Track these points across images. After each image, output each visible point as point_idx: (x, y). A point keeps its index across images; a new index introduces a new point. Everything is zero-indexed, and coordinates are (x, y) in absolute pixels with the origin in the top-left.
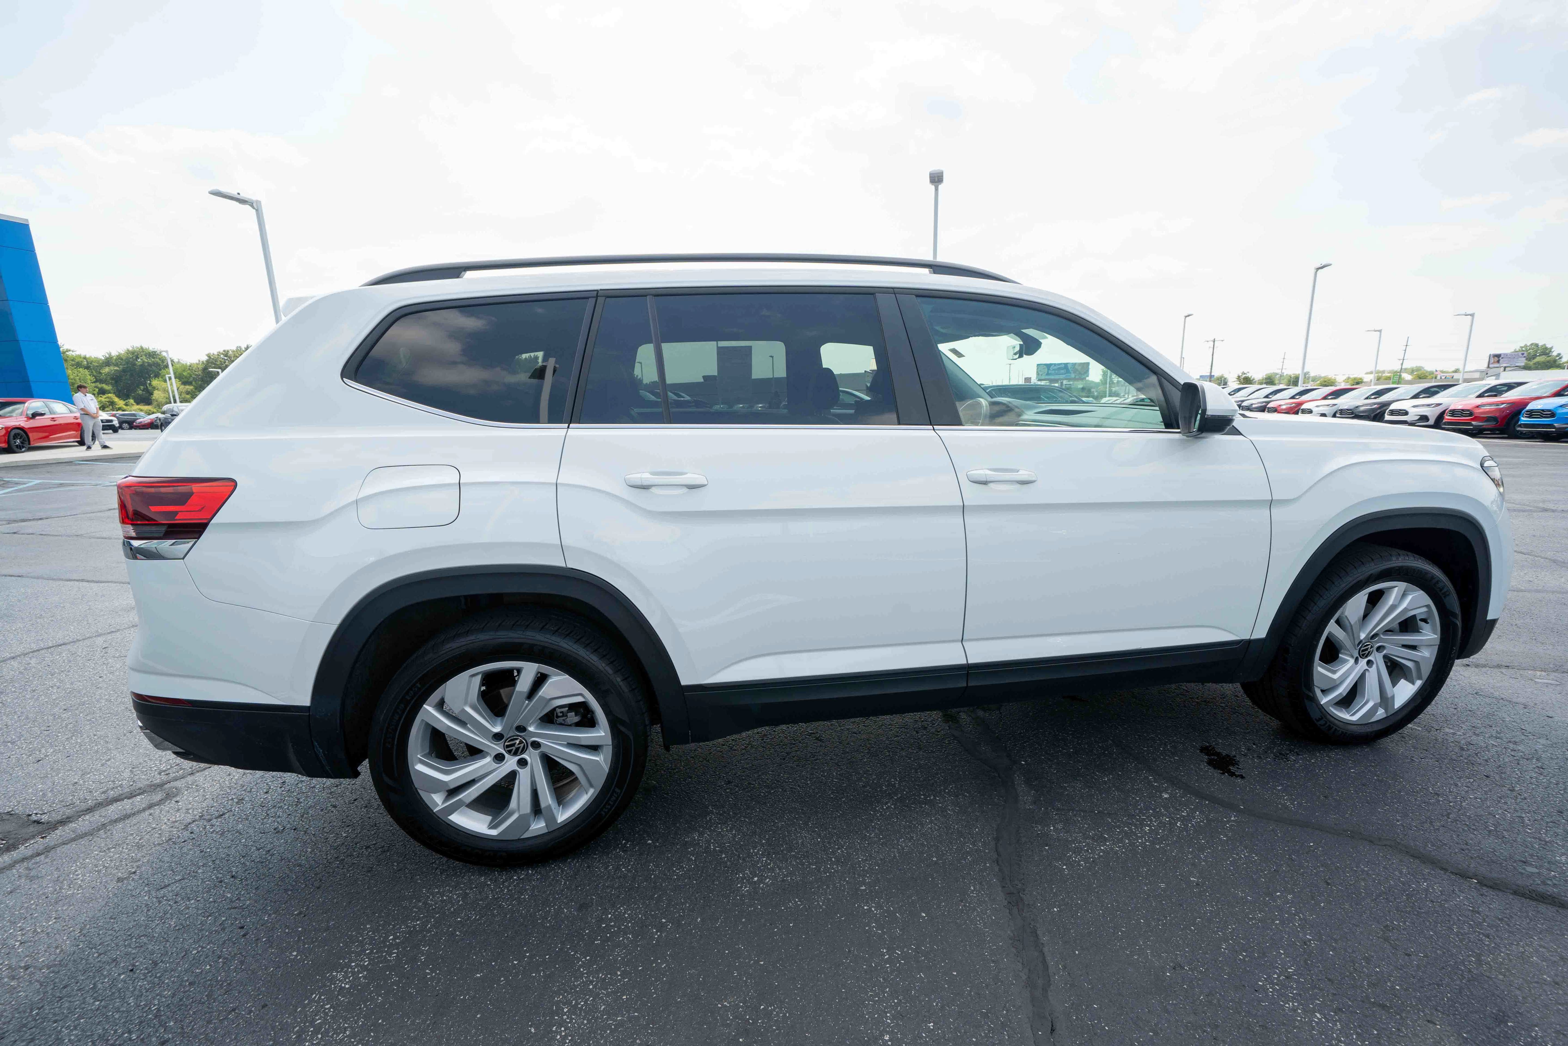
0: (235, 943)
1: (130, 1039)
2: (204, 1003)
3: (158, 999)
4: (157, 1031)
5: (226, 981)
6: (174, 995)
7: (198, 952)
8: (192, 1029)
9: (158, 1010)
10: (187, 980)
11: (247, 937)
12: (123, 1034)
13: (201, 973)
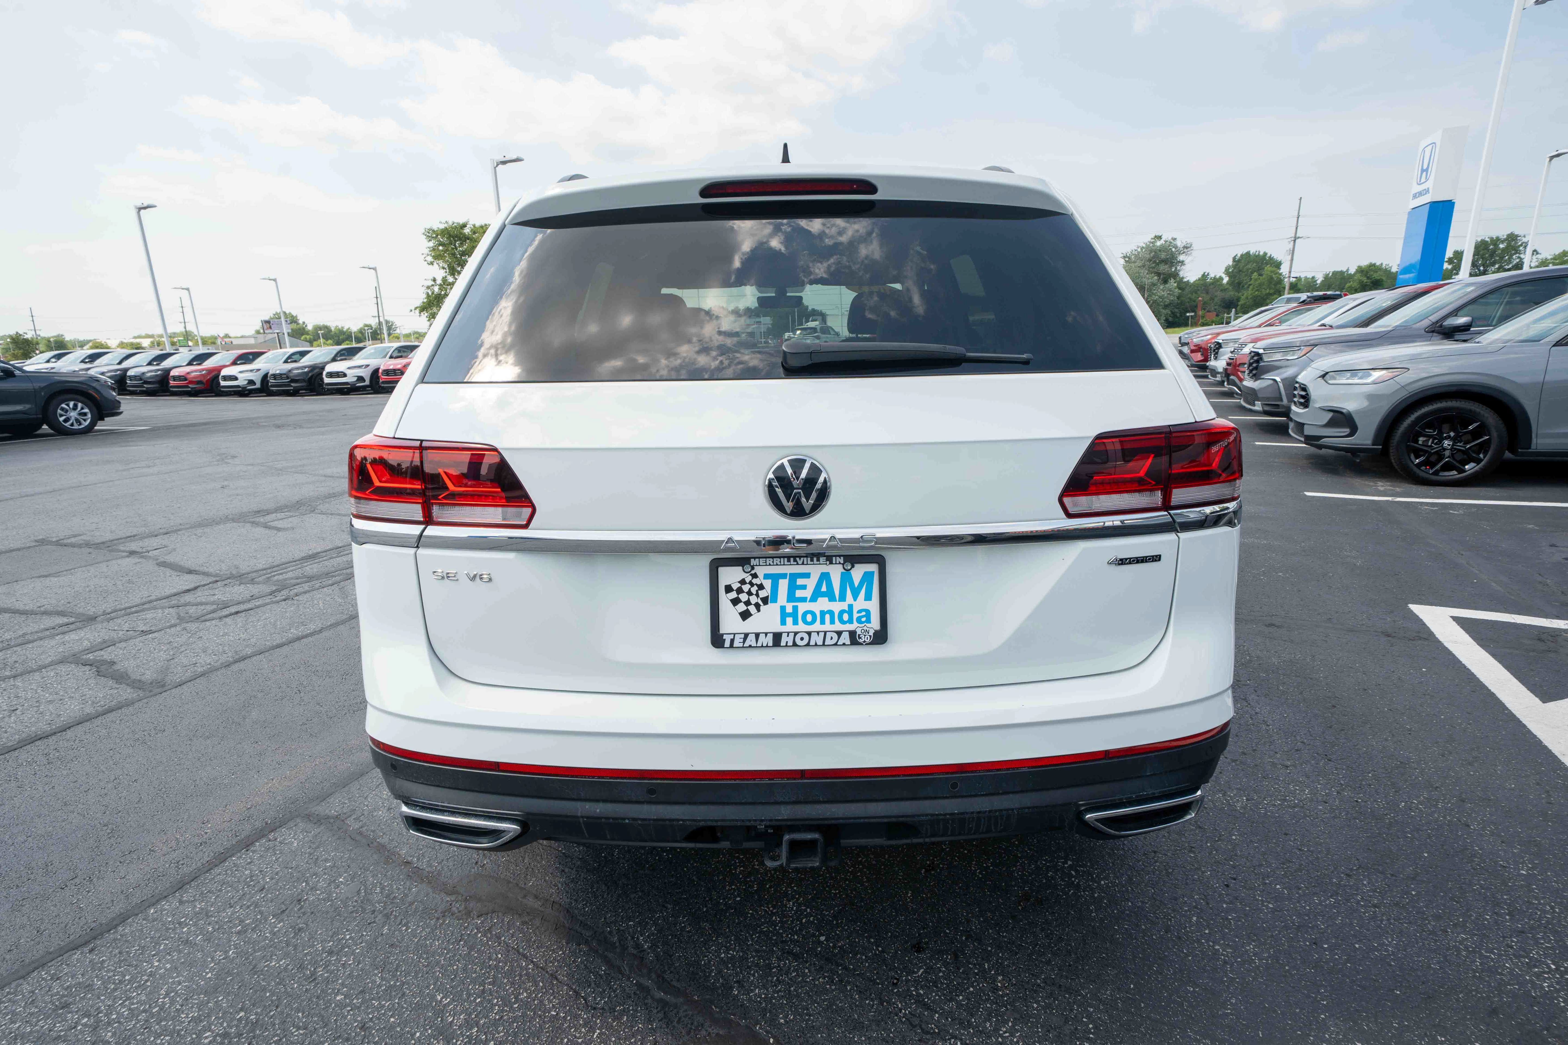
0: (1246, 881)
1: (1362, 898)
2: (1307, 870)
3: (1325, 902)
4: (1345, 886)
5: (1282, 868)
6: (1315, 894)
7: (1269, 902)
8: (1329, 865)
9: (1331, 896)
10: (1298, 893)
11: (1235, 876)
12: (1362, 906)
13: (1285, 888)
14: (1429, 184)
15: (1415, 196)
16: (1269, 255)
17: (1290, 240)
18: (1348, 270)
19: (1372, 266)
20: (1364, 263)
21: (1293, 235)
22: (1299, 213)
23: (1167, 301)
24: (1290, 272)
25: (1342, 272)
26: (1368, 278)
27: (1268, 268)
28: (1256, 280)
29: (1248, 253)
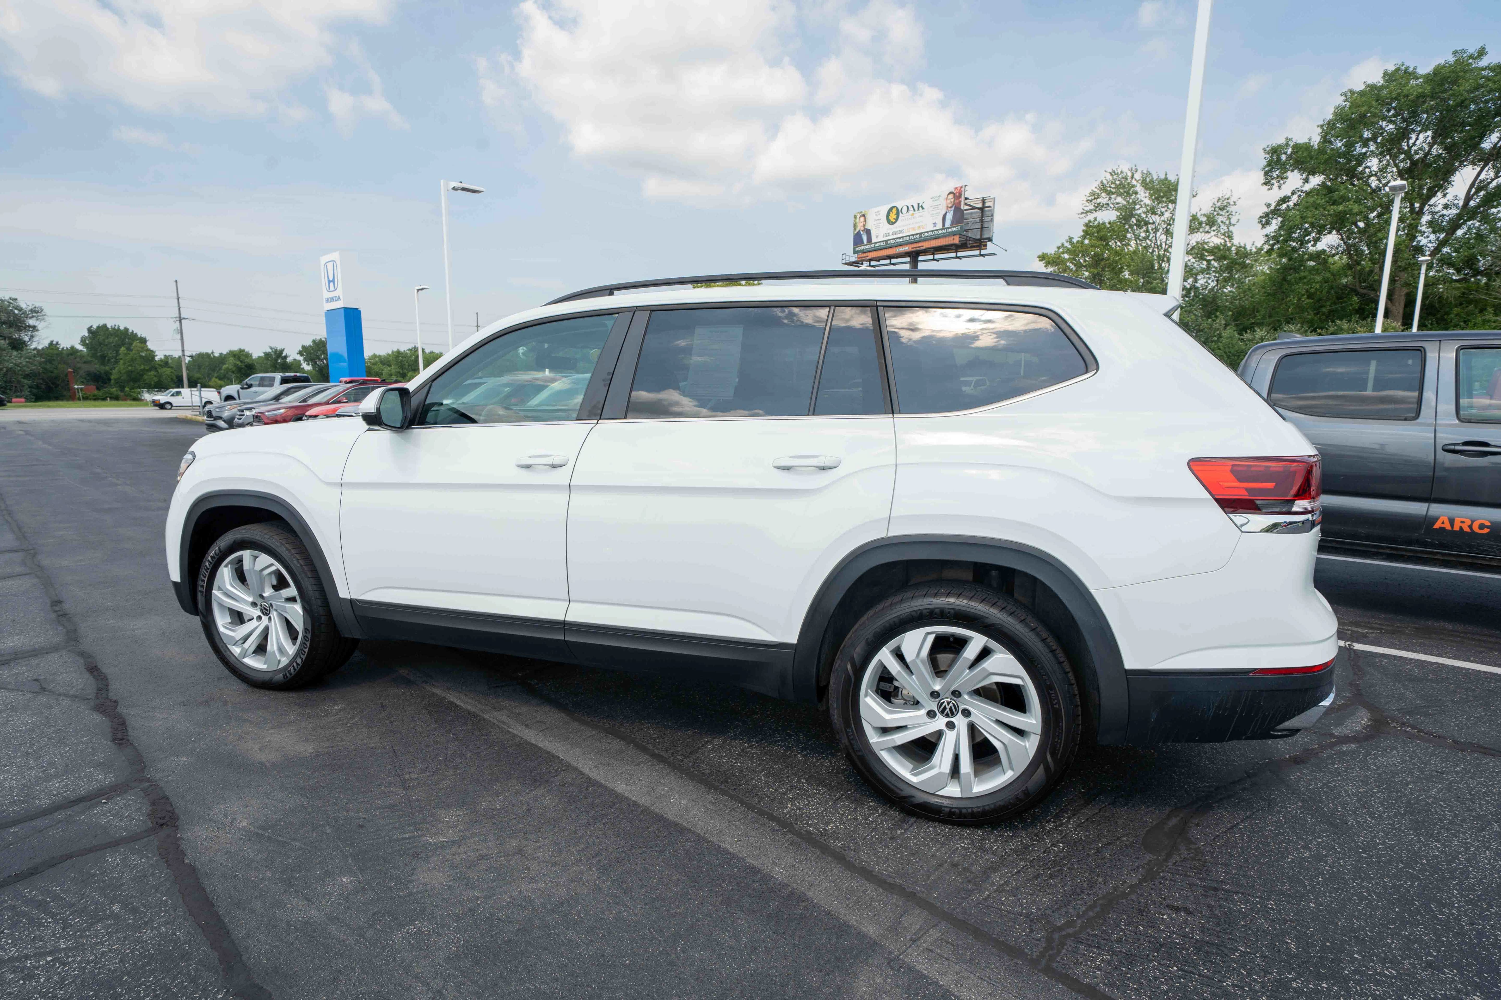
14: (339, 292)
15: (327, 301)
16: (131, 331)
17: (175, 319)
18: (213, 353)
19: (241, 351)
20: (235, 348)
21: (177, 315)
22: (178, 295)
23: (28, 371)
24: (183, 351)
25: (208, 355)
26: (241, 362)
27: (136, 343)
28: (126, 354)
29: (105, 326)
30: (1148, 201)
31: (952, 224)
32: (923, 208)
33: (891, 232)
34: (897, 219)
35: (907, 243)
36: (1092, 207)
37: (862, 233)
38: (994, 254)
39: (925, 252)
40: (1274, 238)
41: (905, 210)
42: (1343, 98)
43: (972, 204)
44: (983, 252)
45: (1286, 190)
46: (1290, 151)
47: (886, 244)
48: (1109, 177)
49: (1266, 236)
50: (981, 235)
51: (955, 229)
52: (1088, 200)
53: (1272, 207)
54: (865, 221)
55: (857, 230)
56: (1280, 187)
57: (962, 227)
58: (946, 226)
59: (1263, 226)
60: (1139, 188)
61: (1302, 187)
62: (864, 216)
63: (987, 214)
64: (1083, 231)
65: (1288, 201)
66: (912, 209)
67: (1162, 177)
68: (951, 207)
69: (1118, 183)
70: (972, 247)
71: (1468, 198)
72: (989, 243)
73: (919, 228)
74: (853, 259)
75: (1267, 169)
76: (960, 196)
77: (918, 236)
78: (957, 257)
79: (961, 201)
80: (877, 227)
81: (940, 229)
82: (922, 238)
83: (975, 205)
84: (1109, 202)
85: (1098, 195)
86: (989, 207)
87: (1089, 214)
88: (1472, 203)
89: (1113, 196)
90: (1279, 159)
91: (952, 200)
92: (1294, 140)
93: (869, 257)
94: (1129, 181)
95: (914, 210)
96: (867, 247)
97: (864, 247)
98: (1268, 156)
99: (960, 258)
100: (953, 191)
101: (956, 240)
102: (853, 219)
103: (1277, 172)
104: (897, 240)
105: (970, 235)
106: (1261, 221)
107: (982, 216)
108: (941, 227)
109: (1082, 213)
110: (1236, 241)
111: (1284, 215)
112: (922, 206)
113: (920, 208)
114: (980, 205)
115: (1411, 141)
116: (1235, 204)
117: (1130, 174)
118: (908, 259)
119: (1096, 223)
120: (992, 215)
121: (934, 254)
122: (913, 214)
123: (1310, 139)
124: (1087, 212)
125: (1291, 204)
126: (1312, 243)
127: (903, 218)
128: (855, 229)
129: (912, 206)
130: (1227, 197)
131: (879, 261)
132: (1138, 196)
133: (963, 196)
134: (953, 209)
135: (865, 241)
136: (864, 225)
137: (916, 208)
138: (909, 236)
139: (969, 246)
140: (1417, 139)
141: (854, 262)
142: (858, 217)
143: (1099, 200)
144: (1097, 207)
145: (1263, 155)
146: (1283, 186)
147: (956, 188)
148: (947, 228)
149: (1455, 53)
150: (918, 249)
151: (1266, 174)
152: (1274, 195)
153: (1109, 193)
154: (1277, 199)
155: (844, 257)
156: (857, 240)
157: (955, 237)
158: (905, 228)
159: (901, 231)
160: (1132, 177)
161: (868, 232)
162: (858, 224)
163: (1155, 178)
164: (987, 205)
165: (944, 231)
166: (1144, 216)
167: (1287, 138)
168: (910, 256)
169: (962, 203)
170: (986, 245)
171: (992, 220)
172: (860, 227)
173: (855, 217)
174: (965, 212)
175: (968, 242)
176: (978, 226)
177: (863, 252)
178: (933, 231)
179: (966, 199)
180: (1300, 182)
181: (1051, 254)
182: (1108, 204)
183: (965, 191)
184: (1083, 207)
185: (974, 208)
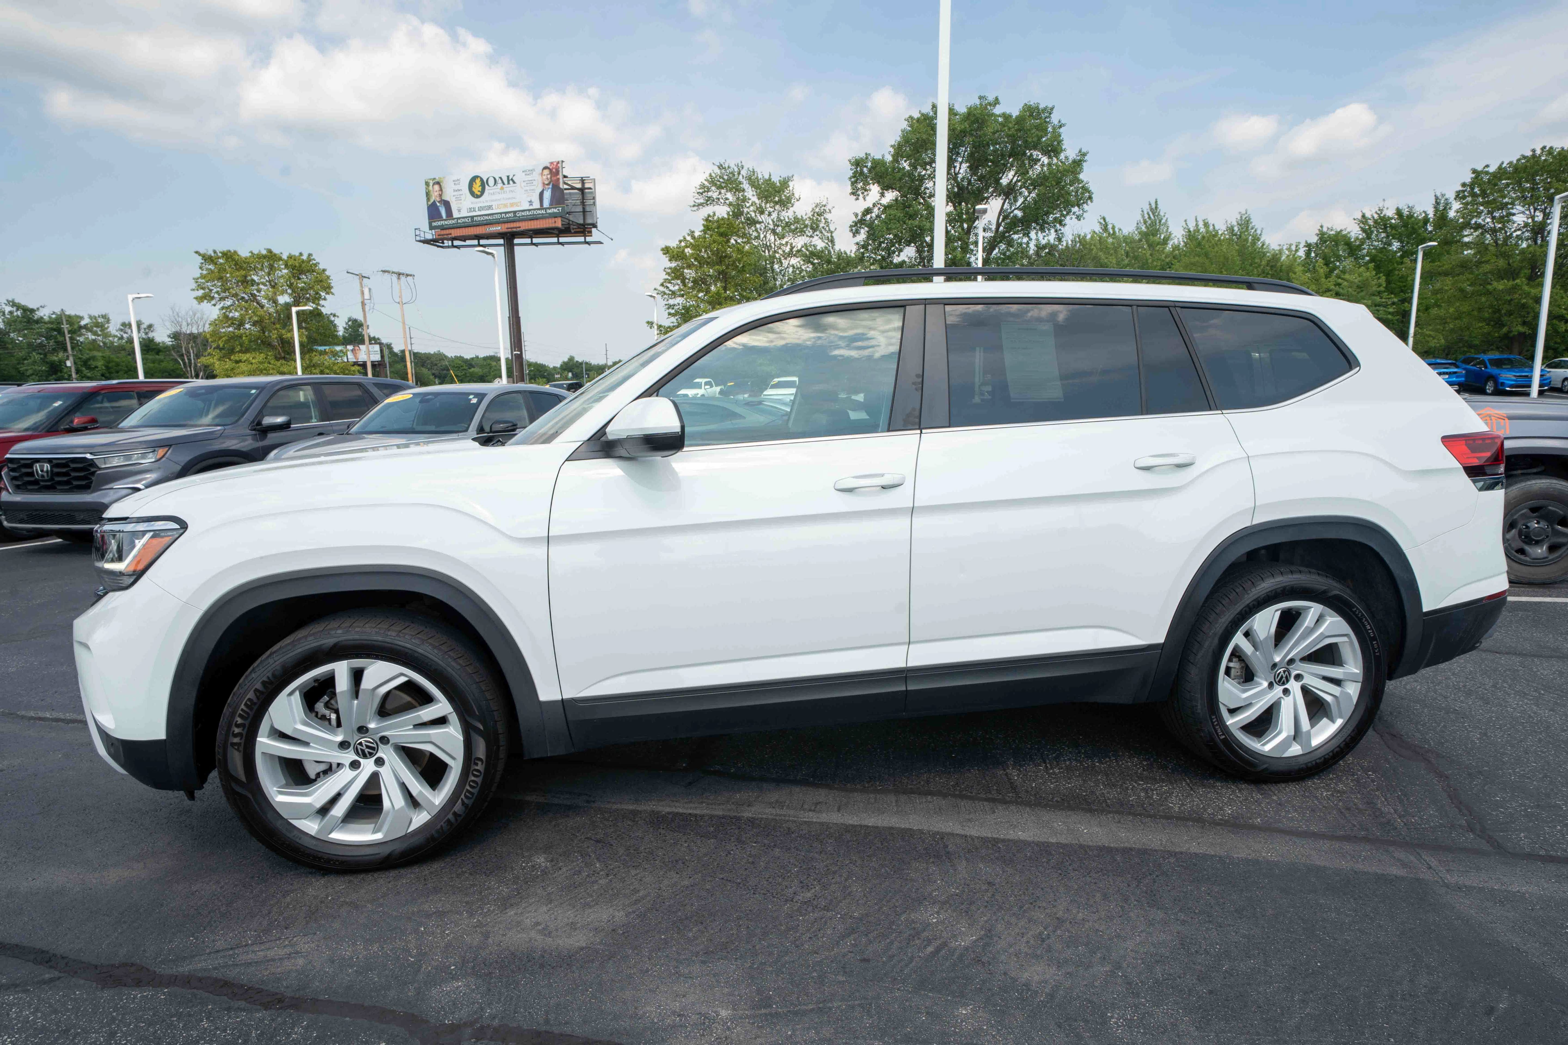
30: (755, 199)
31: (551, 203)
32: (514, 182)
33: (477, 206)
34: (483, 192)
35: (498, 222)
36: (702, 201)
37: (438, 204)
38: (600, 243)
39: (523, 234)
40: (863, 247)
41: (491, 182)
42: (907, 122)
43: (569, 183)
44: (588, 239)
45: (869, 204)
46: (869, 164)
47: (472, 221)
48: (718, 171)
49: (857, 244)
50: (584, 219)
51: (556, 210)
52: (698, 193)
53: (859, 217)
54: (441, 190)
55: (432, 201)
56: (864, 199)
57: (563, 209)
58: (545, 206)
59: (854, 236)
60: (746, 185)
61: (880, 200)
62: (438, 183)
63: (588, 196)
64: (703, 225)
65: (871, 213)
66: (500, 181)
67: (767, 177)
68: (548, 184)
69: (726, 177)
70: (576, 232)
71: (998, 225)
72: (594, 230)
73: (512, 205)
74: (429, 236)
75: (853, 180)
76: (557, 173)
77: (512, 215)
78: (559, 243)
79: (558, 179)
80: (458, 199)
81: (538, 209)
82: (516, 217)
83: (574, 185)
84: (720, 196)
85: (708, 189)
86: (590, 188)
87: (701, 207)
88: (1001, 228)
89: (723, 191)
90: (862, 173)
91: (549, 176)
92: (872, 155)
93: (453, 235)
94: (736, 176)
95: (504, 184)
96: (446, 223)
97: (443, 222)
98: (853, 167)
99: (562, 244)
100: (548, 165)
101: (559, 223)
102: (424, 186)
103: (861, 184)
104: (486, 218)
105: (571, 219)
106: (852, 230)
107: (583, 198)
108: (539, 207)
109: (694, 206)
110: (837, 248)
111: (871, 226)
112: (512, 179)
113: (511, 182)
114: (579, 186)
115: (957, 169)
116: (830, 212)
117: (736, 170)
118: (501, 241)
119: (716, 218)
120: (594, 198)
121: (531, 237)
122: (502, 188)
123: (883, 156)
124: (699, 205)
125: (874, 215)
126: (897, 253)
127: (491, 191)
128: (428, 200)
129: (501, 178)
130: (824, 203)
131: (465, 241)
132: (746, 194)
133: (560, 174)
134: (551, 186)
135: (444, 217)
136: (440, 195)
137: (506, 181)
138: (501, 213)
139: (573, 231)
140: (960, 168)
141: (431, 240)
142: (431, 184)
143: (710, 194)
144: (707, 201)
145: (850, 166)
146: (867, 198)
147: (552, 163)
148: (546, 209)
149: (980, 98)
150: (515, 230)
151: (853, 184)
152: (861, 206)
153: (720, 187)
154: (862, 210)
155: (418, 232)
156: (433, 212)
157: (556, 219)
158: (493, 204)
159: (490, 207)
160: (739, 173)
161: (447, 204)
162: (431, 193)
163: (760, 176)
164: (587, 186)
165: (543, 212)
166: (753, 214)
167: (866, 154)
168: (503, 238)
169: (561, 181)
170: (591, 232)
171: (594, 204)
172: (434, 197)
173: (427, 184)
174: (565, 191)
175: (572, 227)
176: (580, 209)
177: (442, 228)
178: (529, 210)
179: (565, 177)
180: (878, 196)
181: (674, 247)
182: (718, 199)
183: (563, 168)
184: (694, 199)
185: (573, 188)
